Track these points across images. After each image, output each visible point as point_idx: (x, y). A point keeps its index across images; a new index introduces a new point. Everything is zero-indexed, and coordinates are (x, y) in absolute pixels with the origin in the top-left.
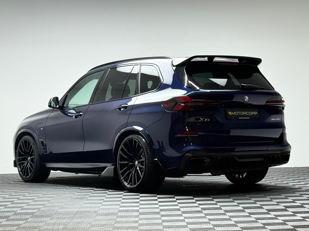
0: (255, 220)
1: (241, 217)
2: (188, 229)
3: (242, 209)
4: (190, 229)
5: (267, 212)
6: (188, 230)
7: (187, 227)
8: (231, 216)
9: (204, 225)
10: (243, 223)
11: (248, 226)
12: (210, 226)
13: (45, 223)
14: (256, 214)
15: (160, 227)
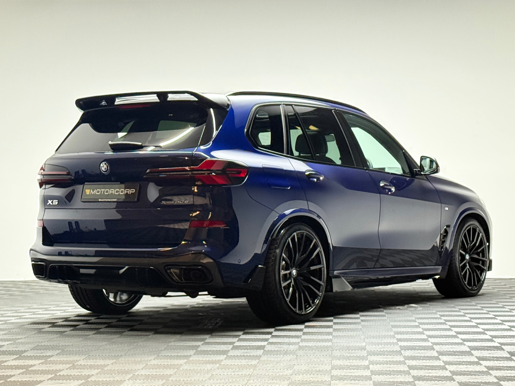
0: (485, 370)
1: (463, 365)
2: (371, 382)
3: (468, 350)
4: (374, 382)
5: (509, 356)
6: (370, 384)
7: (371, 379)
8: (447, 362)
9: (400, 376)
10: (464, 375)
11: (472, 381)
12: (409, 378)
13: (144, 365)
14: (490, 360)
15: (327, 378)
